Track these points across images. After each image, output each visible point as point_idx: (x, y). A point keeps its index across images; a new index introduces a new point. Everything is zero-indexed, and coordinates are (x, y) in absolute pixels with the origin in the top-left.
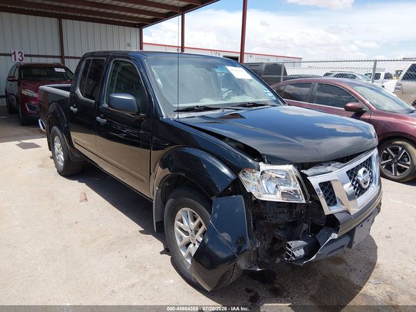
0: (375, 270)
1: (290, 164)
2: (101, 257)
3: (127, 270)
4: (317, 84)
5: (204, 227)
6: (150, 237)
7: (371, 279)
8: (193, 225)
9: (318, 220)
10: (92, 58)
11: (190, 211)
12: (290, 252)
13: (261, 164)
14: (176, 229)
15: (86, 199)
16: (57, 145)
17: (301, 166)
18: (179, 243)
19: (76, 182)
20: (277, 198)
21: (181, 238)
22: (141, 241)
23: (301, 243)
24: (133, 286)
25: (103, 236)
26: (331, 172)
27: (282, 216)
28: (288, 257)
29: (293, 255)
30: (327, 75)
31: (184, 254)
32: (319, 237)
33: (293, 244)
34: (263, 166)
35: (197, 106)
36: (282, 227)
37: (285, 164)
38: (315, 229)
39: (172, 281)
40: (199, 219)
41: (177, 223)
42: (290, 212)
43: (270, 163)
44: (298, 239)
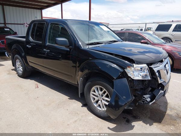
0: (168, 105)
1: (145, 64)
2: (56, 111)
3: (70, 115)
4: (127, 33)
5: (107, 93)
6: (74, 100)
7: (168, 109)
8: (101, 93)
9: (154, 86)
10: (37, 23)
11: (99, 87)
12: (145, 100)
13: (134, 64)
14: (91, 95)
15: (38, 87)
16: (18, 64)
17: (149, 64)
18: (93, 101)
19: (29, 80)
20: (140, 78)
21: (94, 99)
22: (71, 102)
23: (148, 96)
24: (76, 121)
25: (53, 102)
26: (159, 66)
27: (139, 86)
28: (143, 102)
29: (147, 101)
30: (122, 30)
31: (95, 105)
32: (155, 93)
33: (146, 96)
34: (135, 65)
35: (95, 42)
36: (139, 90)
37: (143, 64)
38: (153, 90)
39: (92, 118)
40: (104, 90)
41: (92, 92)
42: (143, 84)
43: (137, 64)
44: (147, 94)
